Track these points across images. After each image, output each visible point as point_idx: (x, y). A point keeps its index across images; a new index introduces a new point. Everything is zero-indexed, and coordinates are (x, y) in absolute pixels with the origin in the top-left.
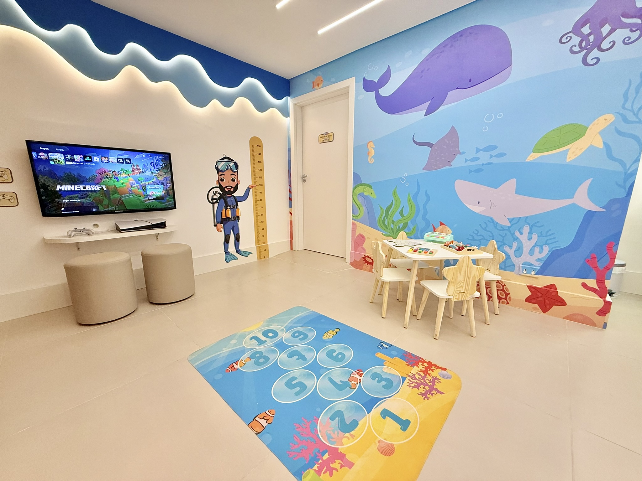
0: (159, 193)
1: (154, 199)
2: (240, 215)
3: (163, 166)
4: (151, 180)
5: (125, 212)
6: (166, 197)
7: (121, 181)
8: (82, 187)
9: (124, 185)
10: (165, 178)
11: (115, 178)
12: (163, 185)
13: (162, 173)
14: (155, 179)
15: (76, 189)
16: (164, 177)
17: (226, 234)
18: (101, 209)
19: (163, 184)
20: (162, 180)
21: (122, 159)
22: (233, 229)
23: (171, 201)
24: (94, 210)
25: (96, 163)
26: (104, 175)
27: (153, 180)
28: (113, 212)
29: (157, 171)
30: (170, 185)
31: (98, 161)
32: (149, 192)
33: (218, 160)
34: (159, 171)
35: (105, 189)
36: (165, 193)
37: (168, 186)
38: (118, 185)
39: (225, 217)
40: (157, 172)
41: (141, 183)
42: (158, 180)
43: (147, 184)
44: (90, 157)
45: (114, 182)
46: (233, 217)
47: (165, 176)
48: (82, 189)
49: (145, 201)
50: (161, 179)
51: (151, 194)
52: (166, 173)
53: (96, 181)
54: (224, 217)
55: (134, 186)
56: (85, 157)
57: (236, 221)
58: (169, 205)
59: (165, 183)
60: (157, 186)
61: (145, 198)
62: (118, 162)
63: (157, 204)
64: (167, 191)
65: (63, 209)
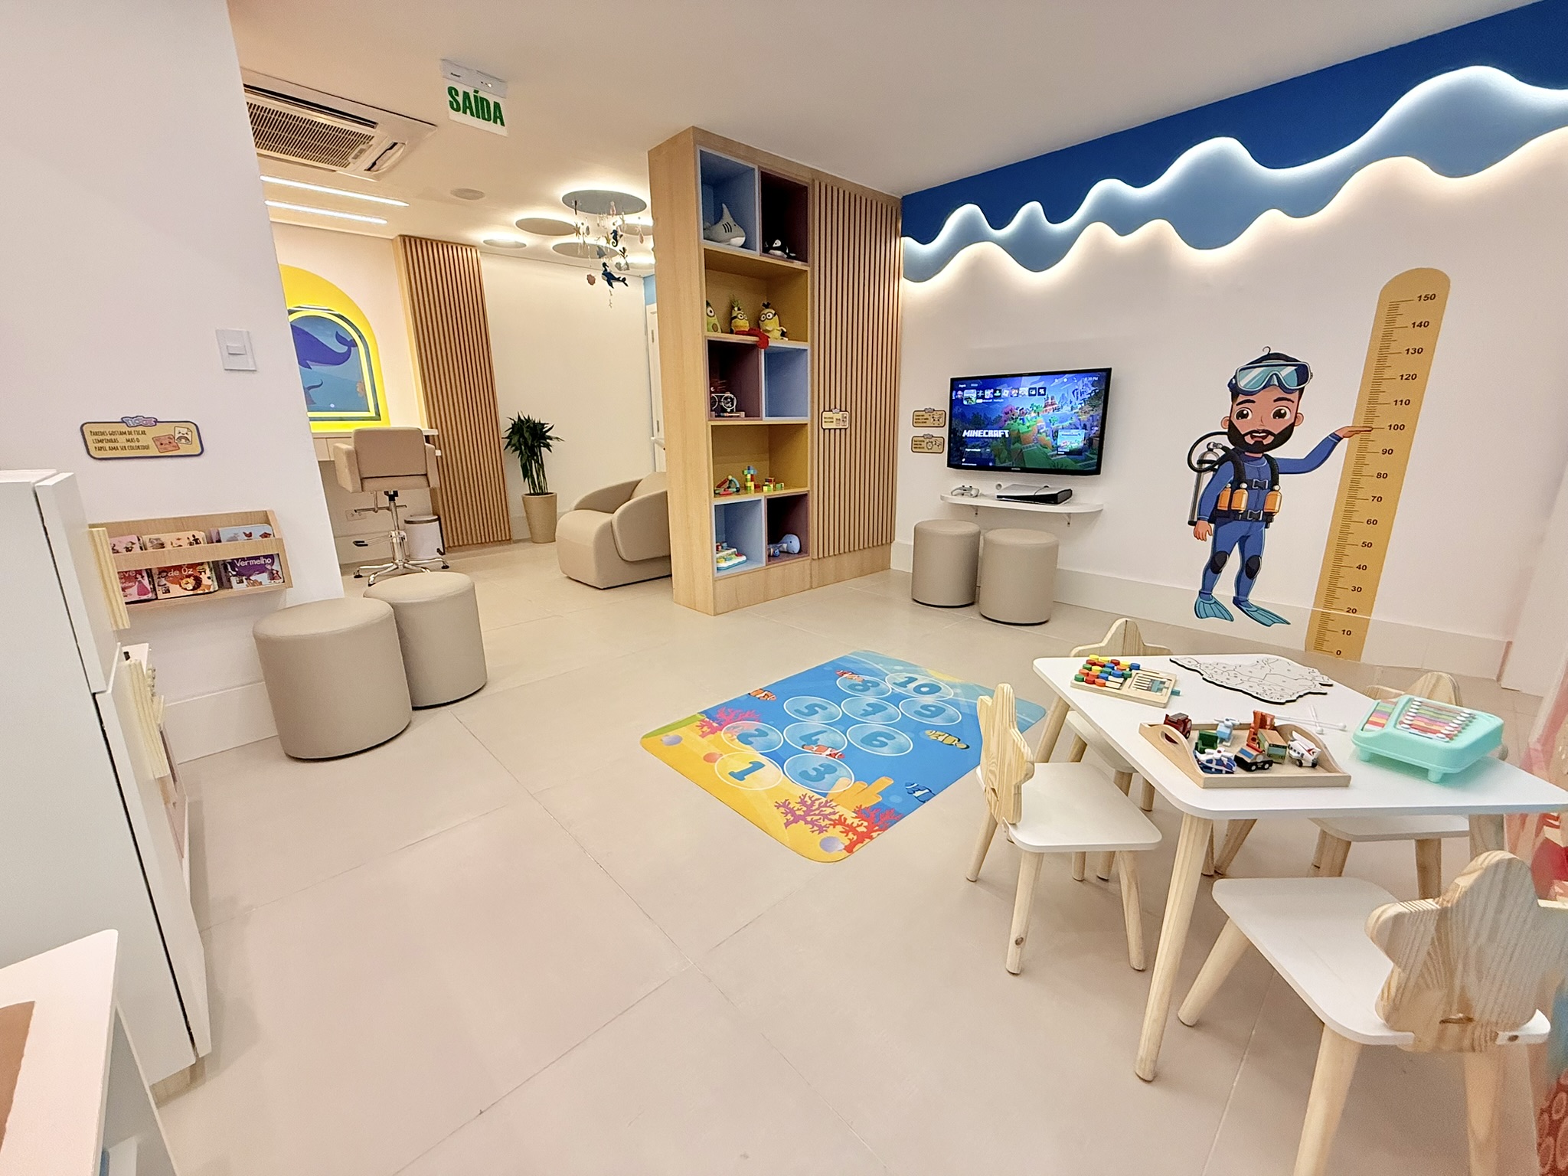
0: (1076, 444)
1: (1066, 453)
2: (1277, 508)
3: (1092, 394)
4: (1067, 420)
5: (1024, 470)
6: (1086, 451)
7: (1028, 424)
8: (985, 431)
9: (1030, 429)
10: (1092, 416)
11: (1020, 419)
12: (1086, 429)
13: (1088, 408)
14: (1074, 419)
15: (980, 436)
16: (1089, 415)
17: (1218, 550)
18: (998, 464)
19: (1085, 427)
20: (1086, 420)
21: (1035, 388)
22: (1242, 542)
23: (1092, 459)
24: (991, 464)
25: (1006, 398)
26: (1010, 415)
27: (1070, 421)
28: (1007, 469)
29: (1081, 404)
30: (1096, 428)
31: (1007, 395)
32: (1060, 442)
33: (1244, 365)
34: (1083, 405)
35: (1007, 436)
36: (1084, 444)
37: (1093, 432)
38: (1023, 429)
39: (1226, 509)
40: (1080, 406)
41: (1053, 427)
42: (1079, 420)
43: (1061, 427)
44: (1000, 391)
45: (1019, 424)
46: (1251, 513)
47: (1092, 413)
48: (985, 435)
49: (1052, 456)
50: (1084, 418)
51: (1062, 445)
52: (1095, 406)
53: (1000, 424)
54: (1223, 505)
55: (1041, 431)
56: (995, 392)
57: (1261, 523)
58: (1089, 465)
59: (1088, 427)
60: (1074, 431)
61: (1053, 451)
62: (1030, 395)
63: (1069, 463)
64: (1089, 441)
65: (964, 460)
